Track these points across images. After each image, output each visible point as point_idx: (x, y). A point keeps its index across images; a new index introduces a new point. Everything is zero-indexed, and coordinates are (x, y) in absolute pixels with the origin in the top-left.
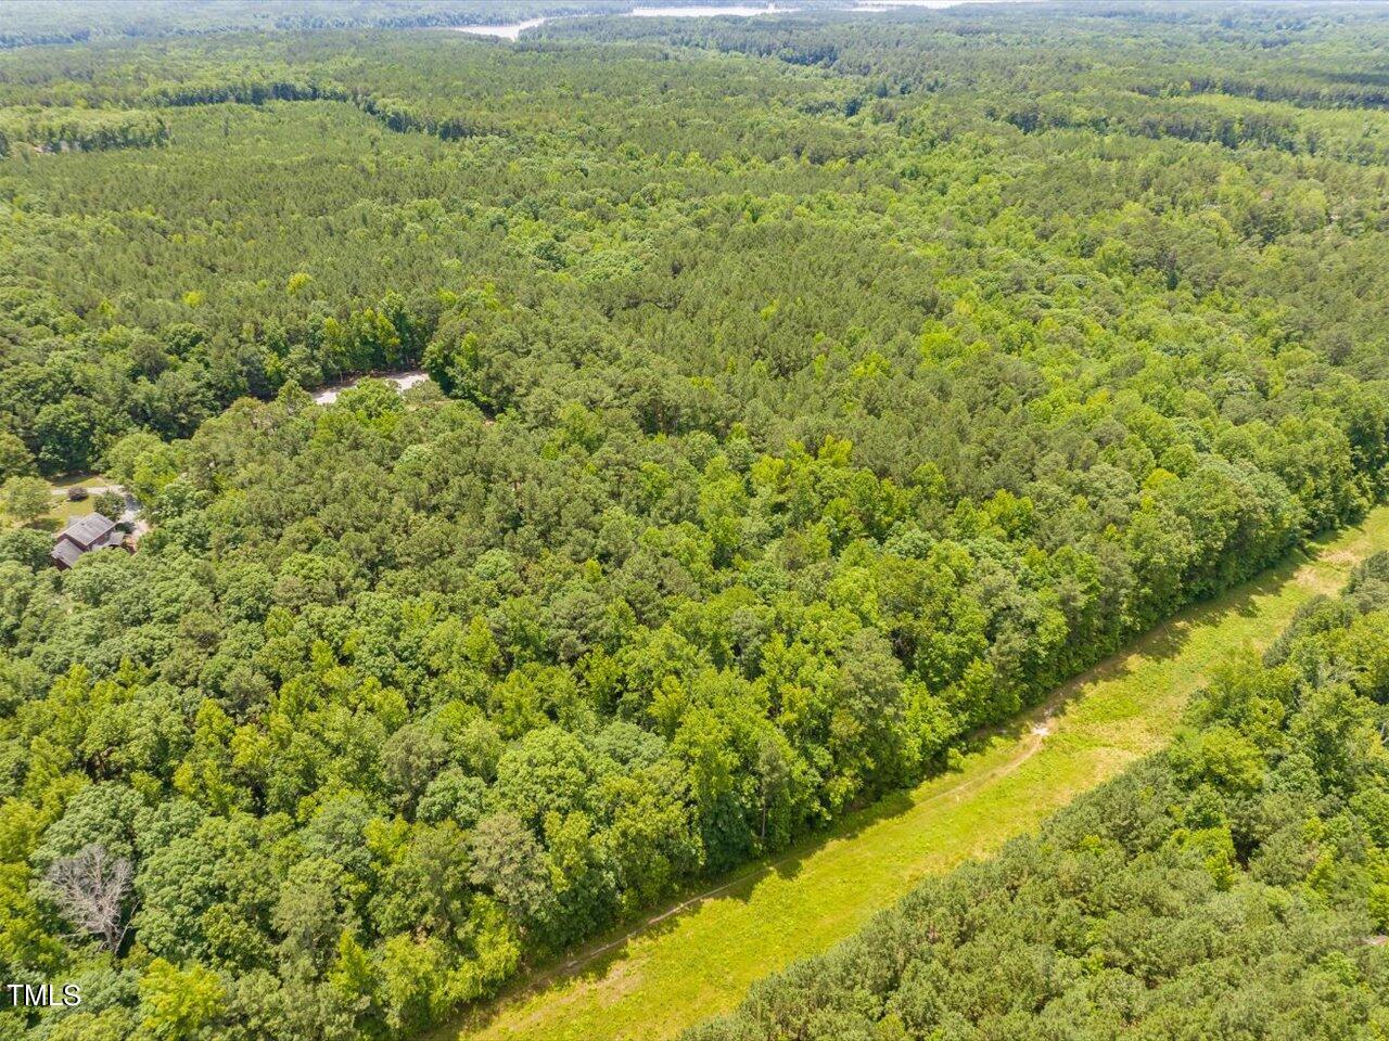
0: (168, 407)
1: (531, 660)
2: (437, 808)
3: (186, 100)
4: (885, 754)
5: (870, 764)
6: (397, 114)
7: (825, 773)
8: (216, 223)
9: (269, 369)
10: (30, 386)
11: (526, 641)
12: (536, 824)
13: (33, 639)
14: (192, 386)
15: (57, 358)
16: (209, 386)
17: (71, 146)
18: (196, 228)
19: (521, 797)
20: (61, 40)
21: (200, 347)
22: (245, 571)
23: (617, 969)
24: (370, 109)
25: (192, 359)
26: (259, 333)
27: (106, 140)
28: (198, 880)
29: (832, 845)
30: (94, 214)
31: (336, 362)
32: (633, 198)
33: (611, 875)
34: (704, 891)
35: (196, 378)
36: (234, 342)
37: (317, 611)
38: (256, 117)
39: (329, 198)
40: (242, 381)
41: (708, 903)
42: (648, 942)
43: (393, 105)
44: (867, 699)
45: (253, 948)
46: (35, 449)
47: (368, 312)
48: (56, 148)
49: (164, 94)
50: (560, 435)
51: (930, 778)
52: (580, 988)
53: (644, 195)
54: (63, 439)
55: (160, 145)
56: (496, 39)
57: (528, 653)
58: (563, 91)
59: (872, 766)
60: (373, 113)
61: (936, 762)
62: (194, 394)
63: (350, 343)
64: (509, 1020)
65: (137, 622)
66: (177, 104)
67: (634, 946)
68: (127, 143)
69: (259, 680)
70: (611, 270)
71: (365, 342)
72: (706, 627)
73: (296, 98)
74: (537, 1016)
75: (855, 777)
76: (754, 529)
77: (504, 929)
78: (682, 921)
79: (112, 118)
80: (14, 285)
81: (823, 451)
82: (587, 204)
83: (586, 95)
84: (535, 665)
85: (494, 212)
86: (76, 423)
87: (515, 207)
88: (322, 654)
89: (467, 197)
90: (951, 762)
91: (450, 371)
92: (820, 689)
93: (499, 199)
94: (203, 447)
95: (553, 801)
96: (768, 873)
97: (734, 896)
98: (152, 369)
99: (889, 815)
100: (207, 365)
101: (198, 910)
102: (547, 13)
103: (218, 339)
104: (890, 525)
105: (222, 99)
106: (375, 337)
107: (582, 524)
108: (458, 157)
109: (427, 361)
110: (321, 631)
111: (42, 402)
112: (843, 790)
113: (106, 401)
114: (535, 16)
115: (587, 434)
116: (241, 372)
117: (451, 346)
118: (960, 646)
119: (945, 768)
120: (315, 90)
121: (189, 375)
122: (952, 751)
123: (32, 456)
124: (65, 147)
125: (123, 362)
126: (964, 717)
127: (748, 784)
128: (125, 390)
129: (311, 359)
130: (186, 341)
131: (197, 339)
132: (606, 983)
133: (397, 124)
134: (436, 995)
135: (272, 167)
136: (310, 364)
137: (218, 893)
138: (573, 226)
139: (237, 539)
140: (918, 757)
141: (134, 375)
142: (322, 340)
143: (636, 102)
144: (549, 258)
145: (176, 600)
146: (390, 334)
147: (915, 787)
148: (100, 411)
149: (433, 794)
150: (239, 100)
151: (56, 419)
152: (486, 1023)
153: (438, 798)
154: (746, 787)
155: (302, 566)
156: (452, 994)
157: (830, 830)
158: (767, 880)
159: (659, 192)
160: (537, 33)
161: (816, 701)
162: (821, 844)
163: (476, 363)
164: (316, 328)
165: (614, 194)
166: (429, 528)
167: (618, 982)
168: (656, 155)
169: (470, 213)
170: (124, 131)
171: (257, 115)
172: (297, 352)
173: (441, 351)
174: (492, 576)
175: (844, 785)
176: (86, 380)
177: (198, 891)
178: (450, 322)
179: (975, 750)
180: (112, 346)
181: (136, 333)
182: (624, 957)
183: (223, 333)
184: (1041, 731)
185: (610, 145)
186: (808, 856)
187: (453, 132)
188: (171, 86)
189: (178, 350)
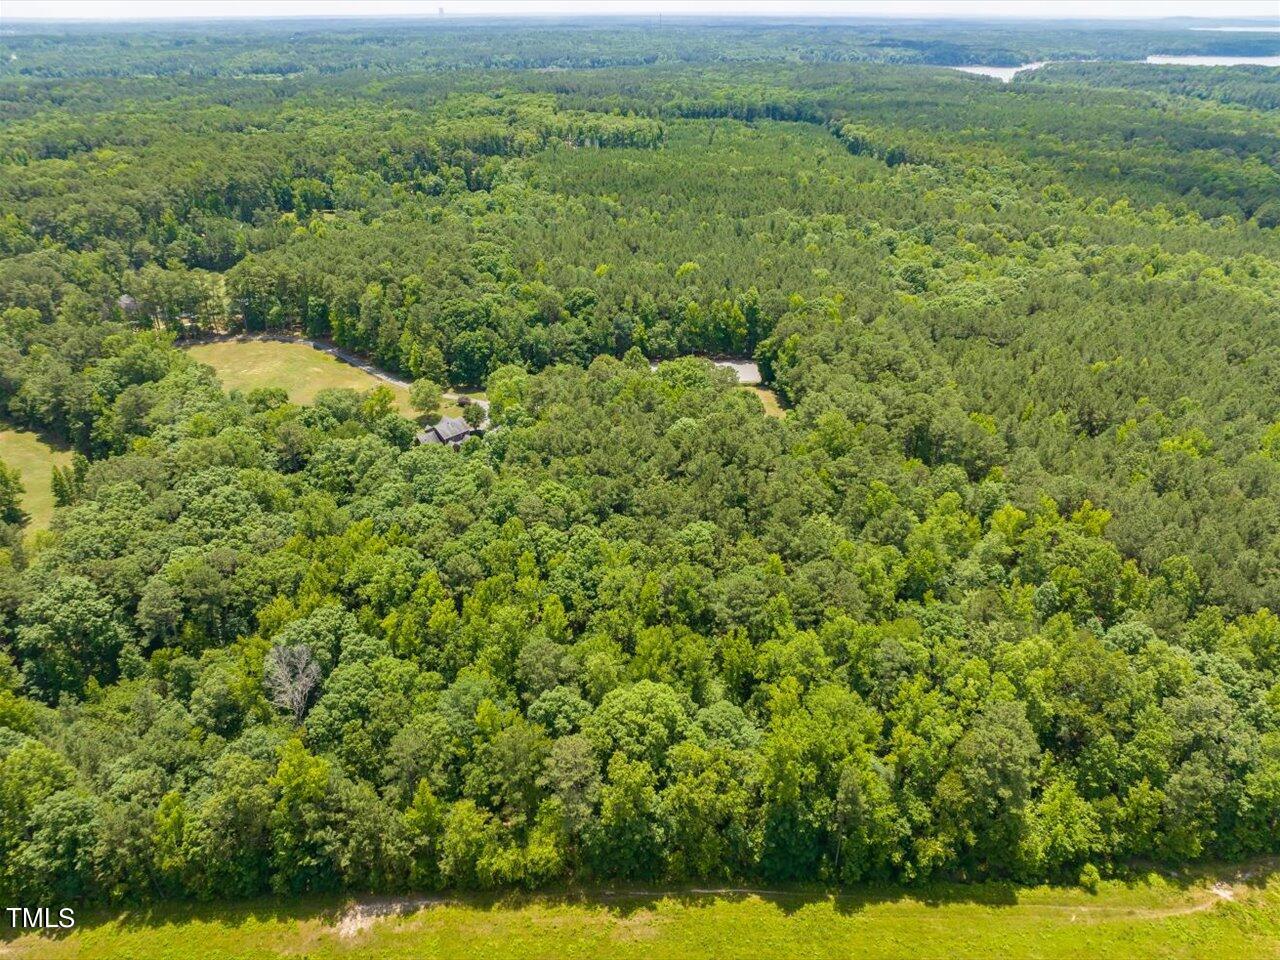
0: (548, 350)
1: (684, 623)
2: (542, 712)
3: (695, 114)
4: (995, 836)
5: (971, 838)
6: (856, 139)
7: (919, 830)
8: (656, 213)
9: (635, 335)
10: (459, 315)
11: (685, 605)
12: (605, 756)
13: (364, 494)
14: (570, 337)
15: (487, 297)
16: (586, 340)
17: (592, 143)
18: (638, 215)
19: (603, 730)
20: (636, 63)
21: (588, 308)
22: (512, 483)
23: (641, 916)
24: (837, 133)
25: (580, 317)
26: (636, 306)
27: (619, 140)
28: (354, 697)
29: (907, 903)
30: (576, 196)
31: (689, 340)
32: (1032, 237)
33: (661, 831)
34: (756, 887)
35: (578, 331)
36: (615, 308)
37: (541, 528)
38: (743, 132)
39: (755, 204)
40: (612, 341)
41: (755, 898)
42: (680, 907)
43: (855, 130)
44: (983, 772)
45: (371, 763)
46: (449, 363)
47: (728, 302)
48: (582, 144)
49: (679, 107)
50: (813, 436)
51: (1053, 885)
52: (604, 916)
53: (1044, 236)
54: (468, 358)
55: (656, 148)
56: (988, 78)
57: (682, 616)
58: (1021, 131)
59: (972, 842)
60: (839, 136)
61: (1064, 870)
62: (572, 344)
63: (705, 327)
64: (536, 913)
65: (422, 501)
66: (687, 116)
67: (667, 904)
68: (633, 144)
69: (475, 568)
70: (962, 300)
71: (717, 328)
72: (853, 647)
73: (782, 118)
74: (559, 921)
75: (949, 845)
76: (967, 573)
77: (553, 835)
78: (719, 902)
79: (630, 123)
80: (489, 240)
81: (1076, 515)
82: (982, 237)
83: (1042, 136)
84: (685, 628)
85: (889, 233)
86: (480, 349)
87: (911, 231)
88: (526, 562)
89: (871, 217)
90: (1084, 878)
91: (774, 365)
92: (935, 744)
93: (900, 222)
94: (540, 385)
95: (628, 743)
96: (827, 900)
97: (781, 905)
98: (548, 317)
99: (980, 900)
100: (589, 324)
101: (347, 719)
102: (1054, 57)
103: (602, 305)
104: (1122, 610)
105: (723, 115)
106: (728, 326)
107: (786, 521)
108: (885, 181)
109: (758, 352)
110: (537, 546)
111: (464, 329)
112: (930, 852)
113: (506, 337)
114: (1040, 60)
115: (836, 442)
116: (612, 334)
117: (780, 343)
118: (1133, 759)
119: (1076, 883)
120: (799, 114)
121: (573, 328)
122: (1089, 867)
123: (445, 367)
124: (588, 143)
125: (528, 309)
126: (1117, 838)
127: (822, 804)
128: (521, 331)
129: (668, 335)
130: (581, 301)
131: (590, 301)
132: (625, 922)
133: (855, 148)
134: (482, 862)
135: (722, 173)
136: (668, 338)
137: (363, 712)
138: (958, 256)
139: (526, 459)
140: (1041, 855)
141: (533, 321)
142: (683, 320)
143: (1092, 147)
144: (913, 280)
145: (452, 493)
146: (739, 325)
147: (1031, 886)
148: (500, 343)
149: (544, 701)
150: (735, 117)
151: (467, 343)
152: (518, 906)
153: (545, 705)
154: (817, 805)
155: (549, 491)
156: (495, 867)
157: (913, 889)
158: (822, 905)
159: (1059, 235)
160: (1031, 75)
161: (927, 753)
162: (895, 897)
163: (793, 362)
164: (681, 309)
165: (1014, 231)
166: (661, 488)
167: (636, 926)
168: (1081, 200)
169: (868, 232)
170: (632, 134)
171: (743, 130)
172: (661, 326)
173: (771, 345)
174: (690, 543)
175: (934, 848)
176: (498, 318)
177: (350, 705)
178: (785, 323)
179: (1123, 878)
180: (526, 297)
181: (550, 290)
182: (652, 908)
183: (609, 301)
184: (1224, 893)
185: (1038, 185)
186: (875, 902)
187: (894, 159)
188: (686, 102)
189: (573, 310)
